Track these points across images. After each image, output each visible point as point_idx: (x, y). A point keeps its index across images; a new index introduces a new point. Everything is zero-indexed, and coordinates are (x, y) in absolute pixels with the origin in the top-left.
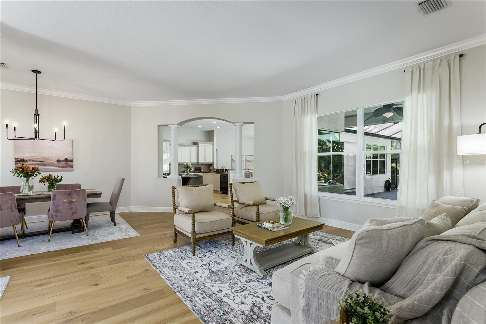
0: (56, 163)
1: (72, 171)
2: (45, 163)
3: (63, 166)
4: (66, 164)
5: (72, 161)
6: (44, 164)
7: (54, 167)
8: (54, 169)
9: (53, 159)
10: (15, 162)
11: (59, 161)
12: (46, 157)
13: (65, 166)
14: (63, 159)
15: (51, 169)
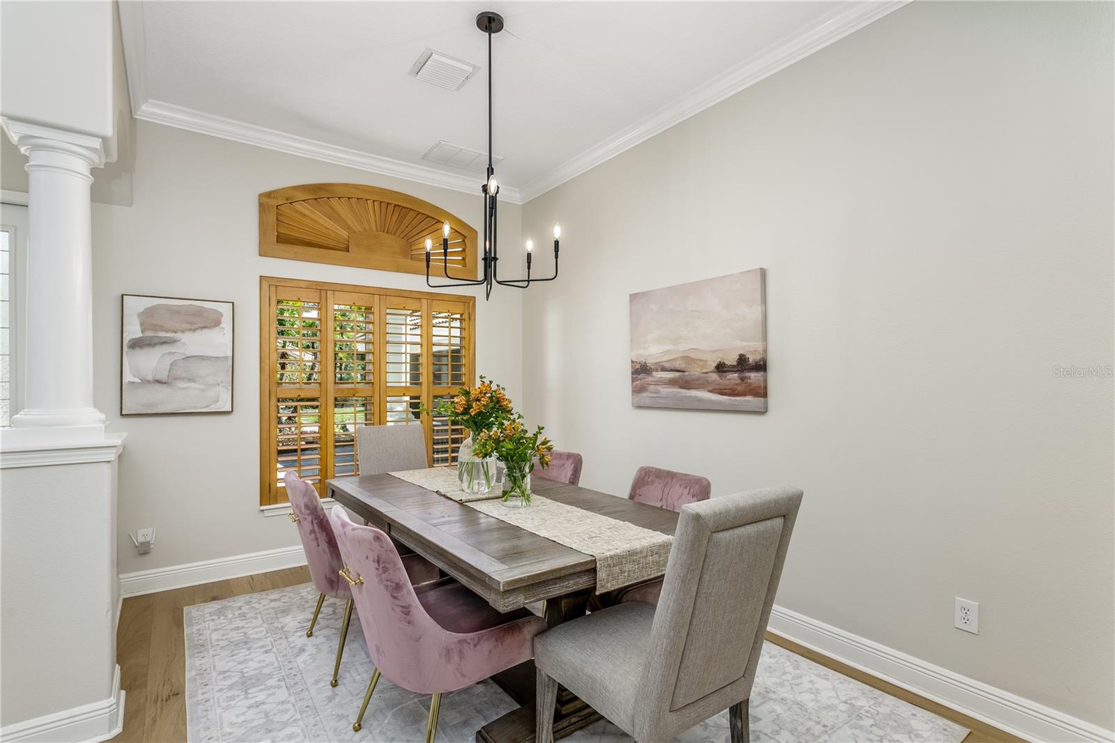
0: (715, 376)
1: (763, 412)
2: (688, 378)
3: (733, 390)
4: (742, 379)
5: (761, 367)
6: (687, 382)
7: (710, 391)
8: (710, 401)
9: (706, 361)
10: (633, 373)
11: (721, 368)
12: (693, 355)
13: (740, 388)
14: (731, 360)
15: (701, 400)
